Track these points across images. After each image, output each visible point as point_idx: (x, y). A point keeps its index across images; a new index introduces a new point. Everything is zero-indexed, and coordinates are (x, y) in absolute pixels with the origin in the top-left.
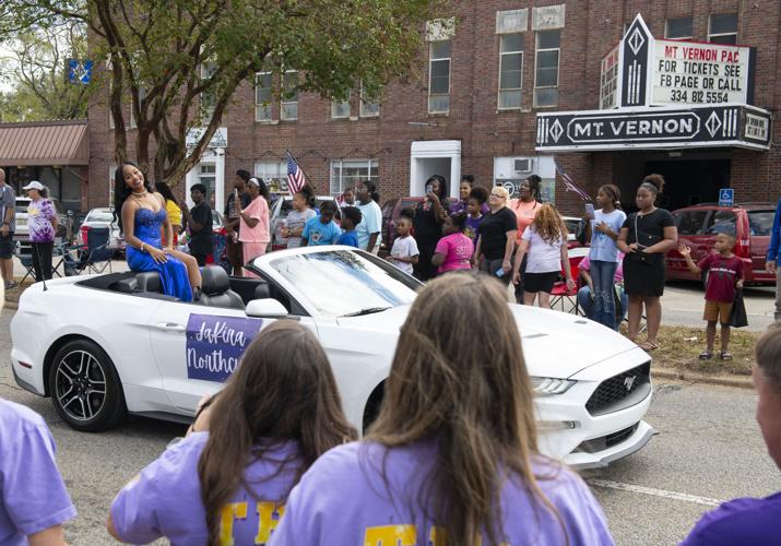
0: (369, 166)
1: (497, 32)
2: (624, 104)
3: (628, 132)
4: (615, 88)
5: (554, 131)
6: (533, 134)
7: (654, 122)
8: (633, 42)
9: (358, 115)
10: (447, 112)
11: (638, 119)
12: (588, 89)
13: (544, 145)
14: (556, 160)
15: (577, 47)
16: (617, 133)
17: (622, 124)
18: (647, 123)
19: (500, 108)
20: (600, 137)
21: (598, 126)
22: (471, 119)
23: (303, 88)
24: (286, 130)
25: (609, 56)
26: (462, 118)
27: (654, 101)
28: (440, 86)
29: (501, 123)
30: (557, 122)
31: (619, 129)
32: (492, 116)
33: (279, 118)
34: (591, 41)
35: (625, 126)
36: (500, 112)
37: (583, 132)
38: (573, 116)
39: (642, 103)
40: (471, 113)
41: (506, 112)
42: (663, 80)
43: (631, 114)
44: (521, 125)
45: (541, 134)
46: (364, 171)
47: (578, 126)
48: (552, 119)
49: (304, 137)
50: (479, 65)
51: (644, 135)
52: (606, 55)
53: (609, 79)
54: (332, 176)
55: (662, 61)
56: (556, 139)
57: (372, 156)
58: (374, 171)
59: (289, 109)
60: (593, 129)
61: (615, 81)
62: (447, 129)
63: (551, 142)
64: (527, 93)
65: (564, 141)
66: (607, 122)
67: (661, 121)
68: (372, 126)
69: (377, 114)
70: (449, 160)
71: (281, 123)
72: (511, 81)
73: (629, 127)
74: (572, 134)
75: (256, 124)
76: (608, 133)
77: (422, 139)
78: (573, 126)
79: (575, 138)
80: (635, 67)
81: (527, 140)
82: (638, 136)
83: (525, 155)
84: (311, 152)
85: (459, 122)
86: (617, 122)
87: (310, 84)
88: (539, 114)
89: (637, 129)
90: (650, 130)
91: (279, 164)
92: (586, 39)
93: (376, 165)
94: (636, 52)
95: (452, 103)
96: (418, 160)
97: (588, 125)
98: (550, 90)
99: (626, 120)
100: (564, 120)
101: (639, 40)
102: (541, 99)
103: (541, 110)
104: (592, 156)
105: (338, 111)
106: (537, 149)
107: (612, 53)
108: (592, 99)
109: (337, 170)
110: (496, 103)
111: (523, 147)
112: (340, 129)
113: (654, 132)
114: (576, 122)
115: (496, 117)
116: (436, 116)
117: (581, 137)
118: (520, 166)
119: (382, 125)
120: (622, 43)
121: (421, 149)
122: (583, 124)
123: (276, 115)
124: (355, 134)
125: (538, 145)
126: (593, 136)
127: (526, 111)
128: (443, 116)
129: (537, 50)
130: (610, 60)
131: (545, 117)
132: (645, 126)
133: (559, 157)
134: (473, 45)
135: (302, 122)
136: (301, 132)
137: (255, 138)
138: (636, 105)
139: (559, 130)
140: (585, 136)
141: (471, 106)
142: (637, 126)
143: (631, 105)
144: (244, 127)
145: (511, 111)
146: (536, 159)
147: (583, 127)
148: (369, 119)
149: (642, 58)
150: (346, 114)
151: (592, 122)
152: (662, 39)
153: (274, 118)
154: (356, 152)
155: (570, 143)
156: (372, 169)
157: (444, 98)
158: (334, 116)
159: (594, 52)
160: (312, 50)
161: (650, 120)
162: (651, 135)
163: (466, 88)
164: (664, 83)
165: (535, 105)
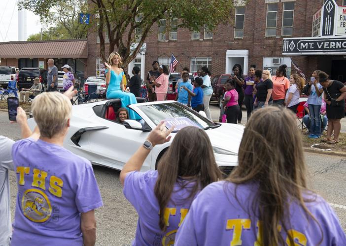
0: (208, 60)
1: (266, 3)
2: (323, 34)
3: (325, 47)
4: (319, 27)
5: (291, 46)
6: (281, 48)
7: (337, 43)
8: (328, 7)
9: (203, 38)
10: (242, 38)
11: (330, 41)
12: (307, 28)
13: (286, 52)
14: (292, 59)
15: (302, 10)
16: (320, 47)
17: (322, 43)
18: (334, 43)
19: (267, 36)
20: (312, 49)
21: (311, 44)
22: (253, 40)
23: (181, 26)
24: (173, 44)
25: (317, 13)
26: (250, 40)
27: (338, 33)
28: (240, 26)
29: (266, 42)
30: (292, 42)
31: (321, 46)
32: (263, 39)
33: (169, 39)
34: (308, 7)
35: (324, 44)
36: (266, 38)
37: (304, 47)
38: (300, 40)
39: (332, 34)
40: (253, 38)
41: (269, 37)
42: (341, 24)
43: (327, 39)
44: (275, 44)
45: (285, 47)
46: (205, 63)
47: (302, 44)
48: (290, 41)
49: (179, 47)
50: (257, 17)
51: (332, 48)
52: (315, 13)
53: (316, 23)
54: (191, 64)
55: (341, 16)
56: (292, 50)
57: (209, 56)
58: (210, 62)
59: (173, 35)
60: (309, 46)
61: (319, 24)
62: (243, 45)
63: (289, 51)
64: (279, 30)
65: (295, 50)
66: (315, 43)
67: (340, 42)
68: (209, 43)
69: (212, 38)
70: (243, 58)
71: (169, 41)
72: (272, 24)
73: (325, 45)
74: (299, 48)
75: (159, 42)
76: (316, 47)
77: (231, 49)
78: (300, 44)
79: (301, 50)
80: (329, 18)
81: (278, 50)
82: (330, 49)
83: (278, 56)
84: (183, 54)
85: (248, 42)
86: (320, 43)
87: (184, 24)
88: (284, 39)
89: (329, 45)
90: (335, 46)
91: (168, 59)
92: (306, 6)
93: (211, 60)
94: (329, 12)
95: (245, 34)
96: (229, 58)
97: (307, 44)
98: (289, 28)
99: (324, 42)
100: (296, 41)
101: (331, 6)
102: (285, 32)
103: (285, 37)
104: (308, 57)
105: (194, 36)
106: (283, 54)
107: (318, 12)
108: (308, 32)
109: (194, 62)
110: (264, 34)
111: (277, 53)
112: (195, 44)
113: (337, 47)
114: (301, 42)
115: (264, 40)
116: (238, 39)
117: (303, 49)
118: (275, 61)
119: (214, 42)
120: (323, 8)
121: (230, 53)
122: (304, 43)
123: (167, 38)
124: (202, 47)
125: (284, 52)
126: (309, 48)
127: (278, 37)
128: (241, 39)
129: (284, 11)
130: (317, 15)
131: (287, 40)
132: (333, 44)
133: (293, 57)
134: (255, 8)
135: (179, 41)
136: (179, 45)
137: (158, 48)
138: (329, 35)
139: (293, 46)
140: (305, 49)
141: (254, 35)
142: (329, 44)
143: (326, 35)
144: (154, 43)
145: (271, 37)
146: (282, 58)
147: (304, 44)
148: (208, 40)
149: (332, 14)
150: (198, 38)
151: (308, 42)
152: (341, 6)
153: (167, 39)
154: (202, 54)
155: (298, 52)
156: (209, 62)
157: (241, 31)
158: (193, 39)
159: (309, 12)
160: (185, 10)
161: (335, 42)
162: (335, 48)
163: (251, 27)
164: (342, 25)
165: (282, 35)
